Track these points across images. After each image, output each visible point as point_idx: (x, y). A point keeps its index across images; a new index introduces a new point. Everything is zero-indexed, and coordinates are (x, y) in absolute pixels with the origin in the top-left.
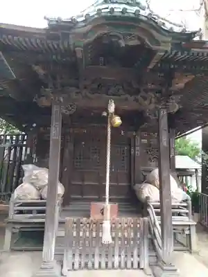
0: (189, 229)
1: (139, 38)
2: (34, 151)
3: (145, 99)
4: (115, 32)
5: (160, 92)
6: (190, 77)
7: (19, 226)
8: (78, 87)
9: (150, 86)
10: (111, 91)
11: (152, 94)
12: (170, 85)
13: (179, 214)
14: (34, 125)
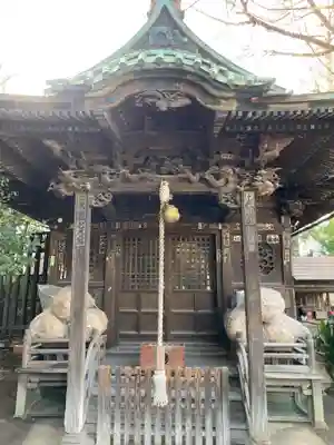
0: (311, 388)
1: (188, 96)
3: (218, 177)
4: (150, 90)
7: (37, 379)
8: (111, 166)
9: (225, 156)
10: (164, 168)
13: (296, 362)
14: (60, 220)
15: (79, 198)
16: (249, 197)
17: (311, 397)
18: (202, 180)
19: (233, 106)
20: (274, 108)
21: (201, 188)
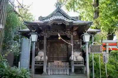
1: (62, 22)
2: (38, 47)
3: (67, 33)
4: (57, 22)
5: (71, 31)
6: (77, 28)
7: (36, 67)
8: (50, 31)
9: (68, 30)
10: (58, 31)
11: (69, 32)
12: (73, 29)
15: (45, 36)
16: (72, 36)
17: (83, 69)
18: (65, 33)
19: (68, 24)
20: (74, 24)
21: (64, 35)
